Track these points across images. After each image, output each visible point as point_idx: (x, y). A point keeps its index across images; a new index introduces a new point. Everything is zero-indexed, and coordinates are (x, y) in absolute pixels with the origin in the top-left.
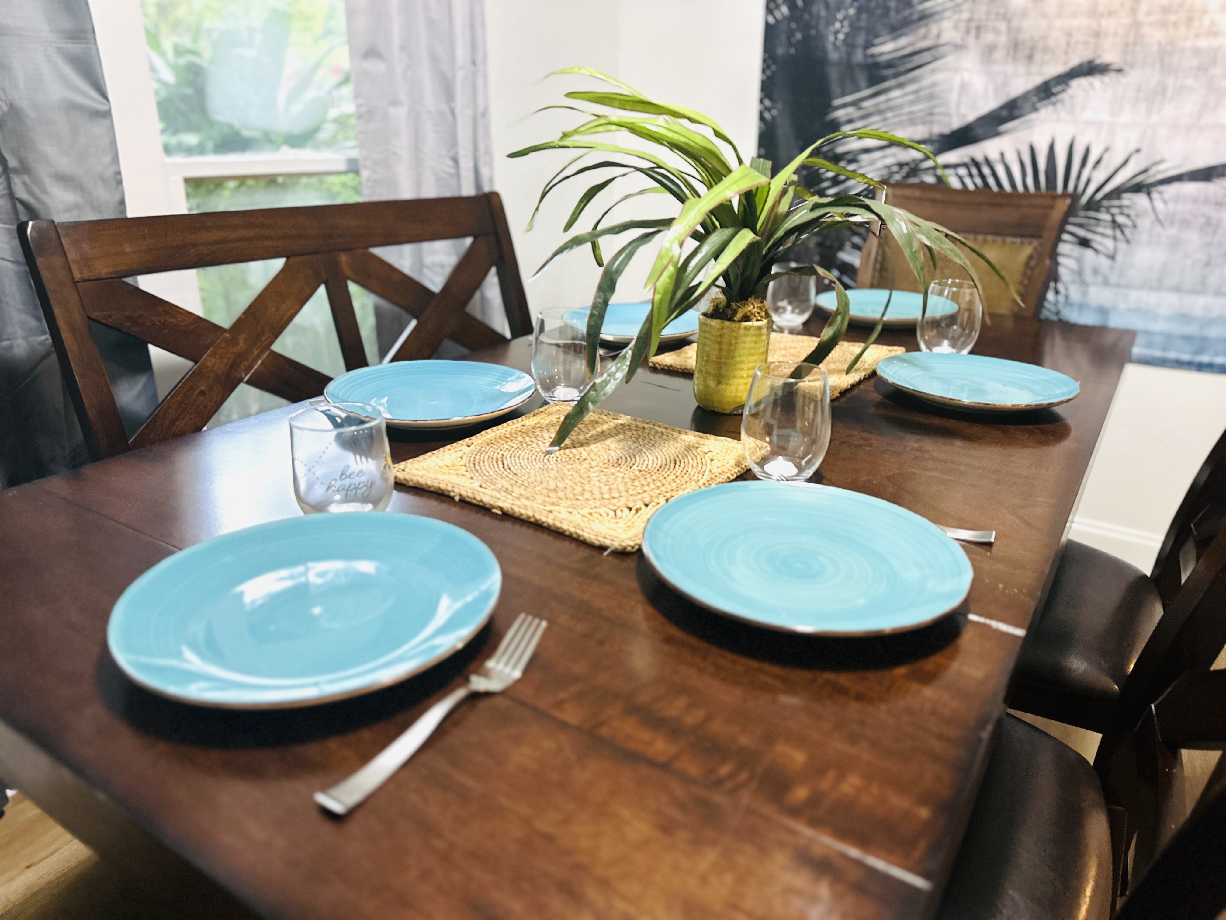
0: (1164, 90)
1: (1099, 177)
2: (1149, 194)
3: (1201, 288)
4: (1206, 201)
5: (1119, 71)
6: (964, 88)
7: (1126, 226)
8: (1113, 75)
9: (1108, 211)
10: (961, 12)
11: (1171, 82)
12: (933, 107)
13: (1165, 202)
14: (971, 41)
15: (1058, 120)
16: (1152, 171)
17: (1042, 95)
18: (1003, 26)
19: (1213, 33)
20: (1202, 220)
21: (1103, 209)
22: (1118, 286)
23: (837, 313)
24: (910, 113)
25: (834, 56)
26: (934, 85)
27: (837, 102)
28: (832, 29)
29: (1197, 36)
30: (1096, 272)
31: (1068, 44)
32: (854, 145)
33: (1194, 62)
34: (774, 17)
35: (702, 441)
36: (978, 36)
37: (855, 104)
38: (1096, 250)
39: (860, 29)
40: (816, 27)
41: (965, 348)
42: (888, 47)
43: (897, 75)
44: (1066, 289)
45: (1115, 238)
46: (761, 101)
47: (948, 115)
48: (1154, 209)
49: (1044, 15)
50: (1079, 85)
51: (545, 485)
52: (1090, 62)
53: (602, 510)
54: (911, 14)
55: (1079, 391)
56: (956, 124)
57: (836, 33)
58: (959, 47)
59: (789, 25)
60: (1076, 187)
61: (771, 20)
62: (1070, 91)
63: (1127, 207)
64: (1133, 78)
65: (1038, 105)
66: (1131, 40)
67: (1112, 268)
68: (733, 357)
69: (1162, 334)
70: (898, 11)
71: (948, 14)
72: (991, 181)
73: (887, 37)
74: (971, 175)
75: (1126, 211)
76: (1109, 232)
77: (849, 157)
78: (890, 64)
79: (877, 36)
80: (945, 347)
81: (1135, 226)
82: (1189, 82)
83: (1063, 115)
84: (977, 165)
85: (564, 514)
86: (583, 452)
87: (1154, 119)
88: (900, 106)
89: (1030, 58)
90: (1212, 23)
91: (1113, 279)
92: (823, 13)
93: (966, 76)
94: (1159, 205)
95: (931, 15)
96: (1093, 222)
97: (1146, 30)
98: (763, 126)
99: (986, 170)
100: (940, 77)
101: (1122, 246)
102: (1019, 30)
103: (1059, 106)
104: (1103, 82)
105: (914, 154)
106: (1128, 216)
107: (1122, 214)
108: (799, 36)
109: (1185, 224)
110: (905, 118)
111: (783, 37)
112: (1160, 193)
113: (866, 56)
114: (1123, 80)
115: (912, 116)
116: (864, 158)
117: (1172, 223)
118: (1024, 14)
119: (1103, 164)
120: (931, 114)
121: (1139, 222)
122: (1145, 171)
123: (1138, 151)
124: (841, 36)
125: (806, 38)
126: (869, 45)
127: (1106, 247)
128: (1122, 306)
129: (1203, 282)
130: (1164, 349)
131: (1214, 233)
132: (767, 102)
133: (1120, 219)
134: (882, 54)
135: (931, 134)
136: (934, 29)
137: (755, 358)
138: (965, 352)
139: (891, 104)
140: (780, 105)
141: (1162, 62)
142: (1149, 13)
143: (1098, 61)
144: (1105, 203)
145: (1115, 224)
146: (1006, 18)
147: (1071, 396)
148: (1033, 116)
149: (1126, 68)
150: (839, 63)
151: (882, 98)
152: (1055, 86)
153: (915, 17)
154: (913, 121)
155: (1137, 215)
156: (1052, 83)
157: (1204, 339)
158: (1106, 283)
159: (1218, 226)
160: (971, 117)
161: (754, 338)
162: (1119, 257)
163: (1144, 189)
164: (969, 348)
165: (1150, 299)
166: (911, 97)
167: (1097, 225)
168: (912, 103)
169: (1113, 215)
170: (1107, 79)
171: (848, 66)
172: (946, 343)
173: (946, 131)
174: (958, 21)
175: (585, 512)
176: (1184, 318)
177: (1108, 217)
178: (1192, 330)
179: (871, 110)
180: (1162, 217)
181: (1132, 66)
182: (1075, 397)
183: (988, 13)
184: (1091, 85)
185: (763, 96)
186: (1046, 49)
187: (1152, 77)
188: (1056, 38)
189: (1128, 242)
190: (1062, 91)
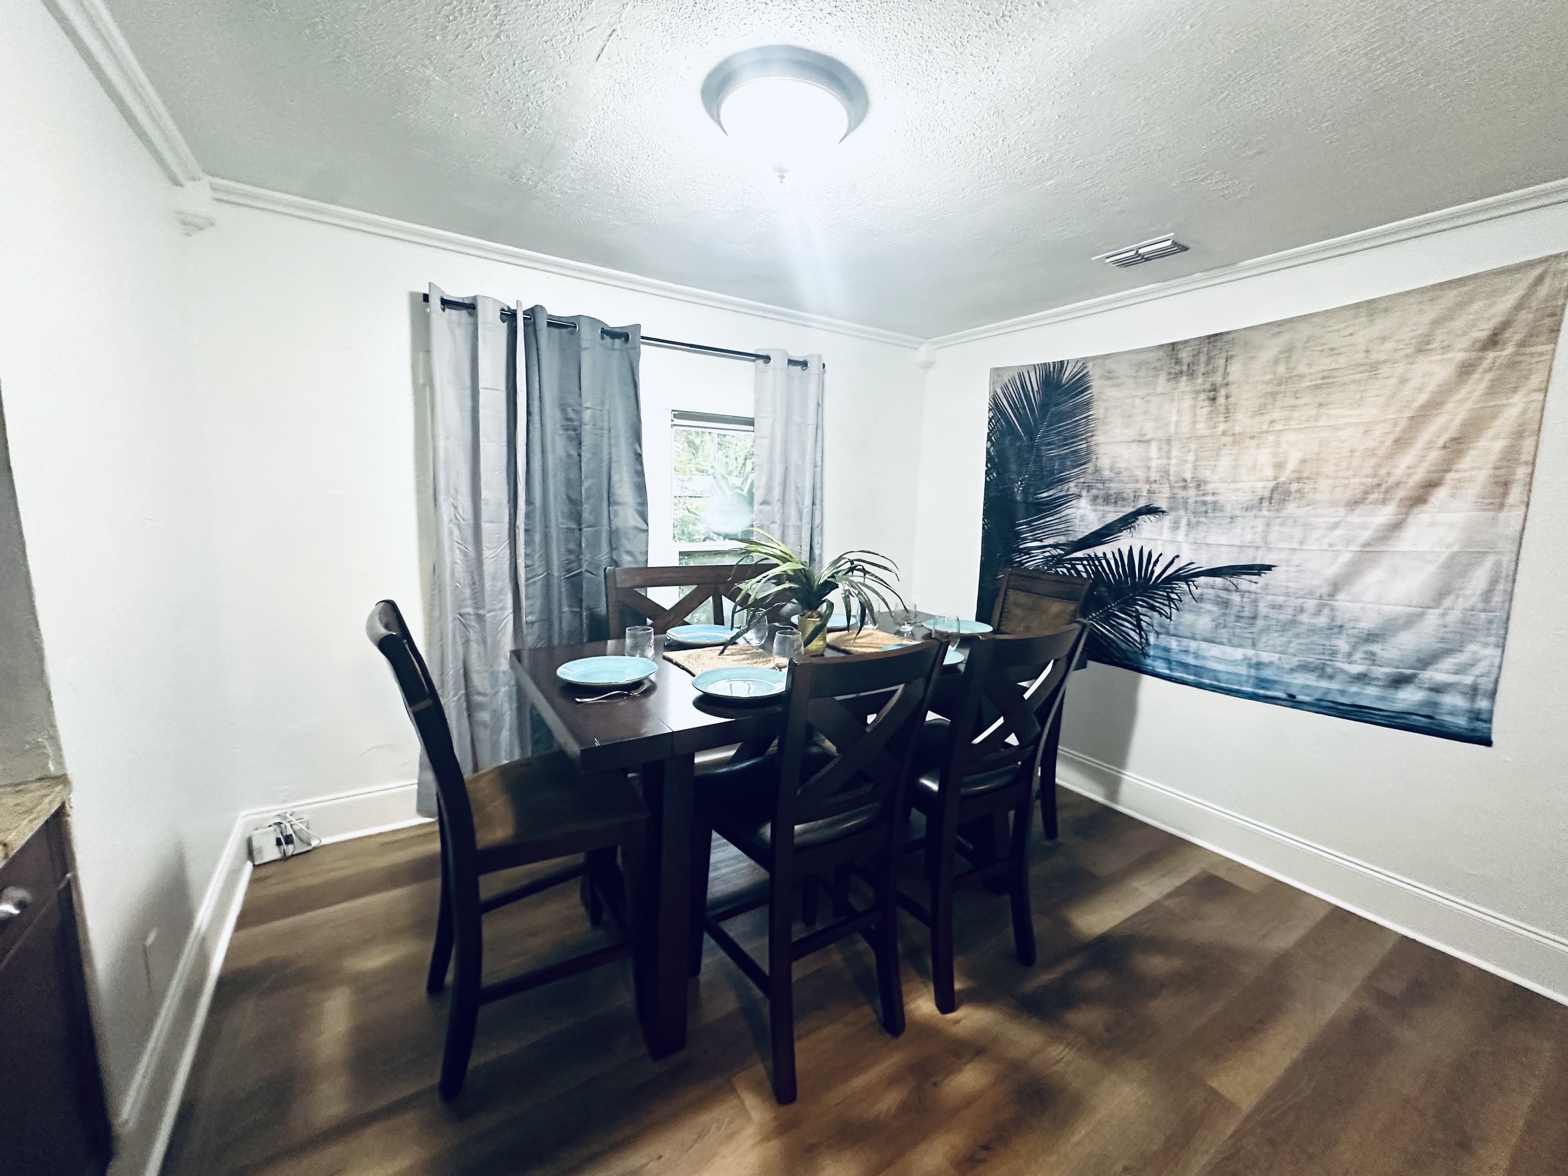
1: (1158, 570)
2: (1187, 581)
5: (1165, 512)
6: (1083, 518)
7: (1176, 600)
8: (1162, 514)
9: (1165, 591)
10: (1079, 478)
11: (1192, 519)
12: (1069, 527)
13: (1197, 587)
14: (1084, 493)
15: (1133, 537)
16: (1188, 568)
17: (1124, 523)
18: (1100, 486)
19: (1212, 493)
20: (1219, 599)
21: (1162, 590)
22: (1175, 635)
24: (1057, 529)
25: (1018, 499)
26: (1068, 515)
27: (1019, 522)
28: (1017, 485)
29: (1204, 495)
30: (1161, 626)
31: (1135, 497)
33: (1204, 509)
34: (990, 478)
36: (1088, 491)
37: (1027, 524)
38: (1161, 613)
39: (1030, 485)
40: (1010, 484)
42: (1046, 494)
44: (1146, 635)
45: (1170, 607)
47: (1076, 531)
48: (1191, 591)
49: (1121, 481)
50: (1143, 519)
52: (1148, 507)
54: (1055, 479)
56: (1080, 536)
57: (1019, 487)
58: (1079, 496)
59: (997, 482)
60: (1146, 573)
61: (988, 479)
62: (1138, 522)
63: (1175, 588)
64: (1172, 517)
65: (1122, 529)
67: (1171, 624)
70: (1049, 477)
71: (1073, 479)
72: (1100, 568)
73: (1044, 490)
74: (1089, 565)
75: (1175, 591)
76: (1167, 603)
77: (1025, 551)
78: (1047, 503)
79: (1041, 489)
81: (1181, 601)
82: (1203, 519)
83: (1135, 534)
84: (1093, 559)
88: (1052, 526)
89: (1116, 503)
90: (1211, 488)
91: (1171, 631)
92: (1012, 477)
93: (1083, 511)
94: (1193, 588)
95: (1065, 480)
96: (1157, 596)
98: (984, 532)
99: (1097, 562)
100: (1070, 511)
101: (1175, 611)
102: (1109, 488)
103: (1133, 529)
104: (1157, 518)
105: (1059, 551)
106: (1176, 594)
107: (1173, 592)
108: (1001, 488)
109: (1210, 601)
110: (1054, 532)
111: (994, 488)
112: (1193, 581)
113: (1034, 499)
114: (1166, 517)
115: (1058, 531)
116: (1033, 552)
117: (1201, 599)
118: (1111, 480)
119: (1160, 563)
120: (1067, 530)
121: (1183, 598)
122: (1184, 568)
123: (1179, 556)
124: (1021, 489)
125: (1005, 489)
126: (1035, 493)
127: (1166, 612)
131: (1227, 607)
132: (986, 521)
133: (1173, 596)
134: (1042, 498)
135: (1067, 541)
136: (1066, 487)
140: (993, 522)
142: (1176, 482)
143: (1153, 507)
144: (1163, 586)
145: (1170, 599)
146: (1102, 482)
148: (1120, 534)
149: (1168, 511)
150: (1020, 502)
152: (1130, 519)
153: (1057, 480)
154: (1058, 533)
155: (1181, 594)
156: (1129, 517)
158: (1167, 633)
159: (1228, 603)
160: (1088, 533)
162: (1174, 618)
163: (1185, 579)
166: (1056, 521)
167: (1160, 598)
168: (1058, 524)
169: (1168, 593)
170: (1159, 516)
171: (1025, 504)
173: (1075, 539)
174: (1078, 482)
177: (1165, 594)
179: (1036, 527)
180: (1195, 596)
181: (1171, 510)
183: (1093, 479)
184: (1150, 519)
185: (984, 519)
186: (1124, 499)
187: (1182, 516)
188: (1129, 493)
189: (1178, 609)
190: (1134, 522)
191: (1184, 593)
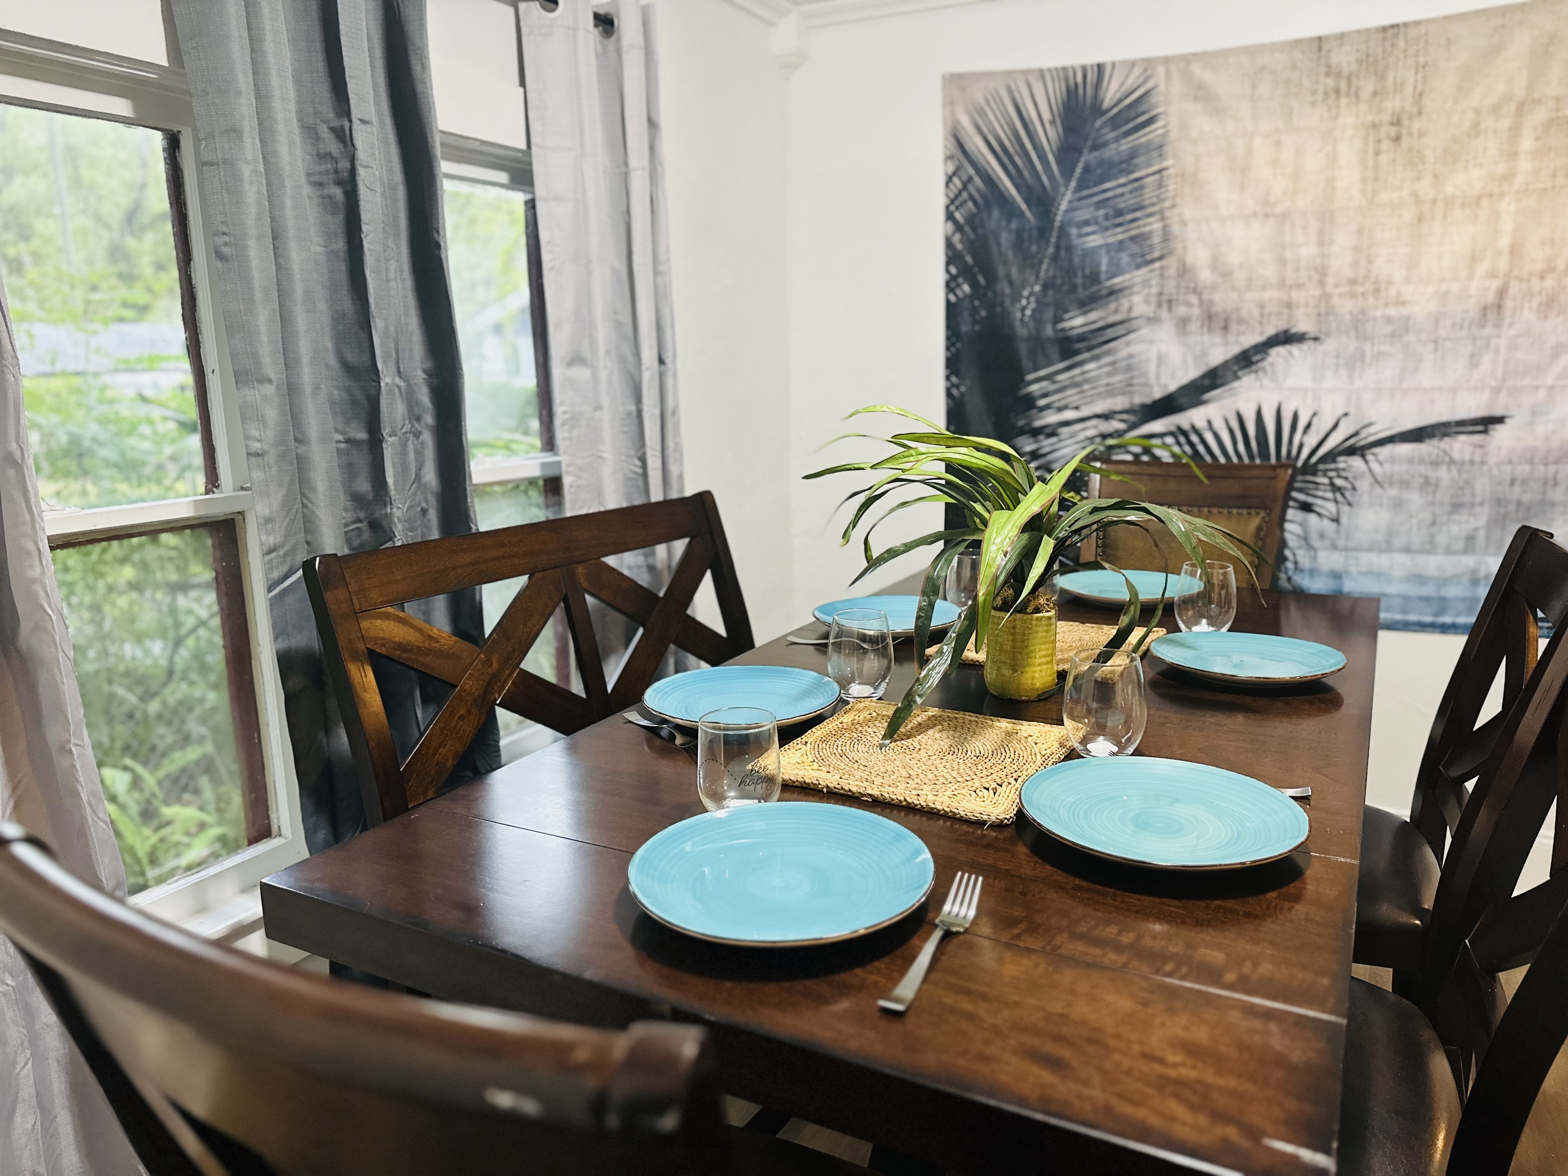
0: (1363, 357)
1: (1311, 441)
2: (1363, 456)
3: (1430, 548)
4: (1421, 461)
5: (1316, 339)
6: (1161, 359)
7: (1346, 489)
8: (1311, 343)
9: (1325, 475)
10: (1150, 287)
11: (1367, 348)
12: (1132, 378)
13: (1381, 464)
14: (1164, 313)
15: (1262, 387)
16: (1364, 434)
17: (1243, 364)
18: (1194, 299)
19: (1401, 302)
20: (1420, 480)
21: (1320, 473)
22: (1346, 549)
23: (1130, 602)
24: (1107, 385)
25: (1022, 332)
26: (1130, 356)
27: (1030, 377)
28: (1018, 306)
29: (1386, 305)
30: (1322, 536)
31: (1262, 315)
32: (1051, 418)
33: (1388, 329)
34: (956, 295)
35: (1018, 727)
36: (1170, 309)
37: (1049, 377)
38: (1319, 514)
39: (1048, 304)
40: (1002, 304)
41: (1223, 626)
42: (1079, 321)
43: (1090, 349)
44: (1294, 555)
45: (1336, 501)
46: (948, 378)
47: (1148, 385)
48: (1370, 470)
49: (1233, 288)
50: (1277, 353)
51: (897, 774)
52: (1286, 332)
53: (964, 791)
54: (1100, 290)
55: (1346, 661)
56: (1157, 394)
57: (1023, 309)
58: (1154, 320)
59: (972, 302)
60: (1289, 452)
61: (952, 298)
62: (1270, 360)
63: (1344, 470)
64: (1330, 345)
65: (1240, 373)
66: (1323, 310)
67: (1337, 531)
68: (1027, 646)
69: (1398, 596)
70: (1085, 287)
71: (1137, 289)
72: (1201, 448)
73: (1077, 312)
74: (1179, 443)
75: (1343, 474)
76: (1330, 495)
77: (1048, 431)
78: (1082, 338)
79: (1066, 311)
80: (1203, 626)
81: (1354, 489)
82: (1386, 348)
83: (1266, 381)
84: (1185, 433)
85: (931, 798)
86: (914, 742)
87: (1357, 384)
88: (1097, 378)
89: (1226, 328)
90: (1399, 294)
91: (1341, 543)
92: (1008, 291)
93: (1163, 348)
94: (1375, 466)
95: (1121, 290)
96: (1311, 486)
97: (1336, 301)
98: (951, 402)
99: (1194, 438)
100: (1135, 349)
101: (1345, 509)
102: (1211, 303)
103: (1260, 374)
104: (1301, 350)
105: (1116, 425)
106: (1346, 478)
107: (1339, 476)
108: (983, 313)
109: (1405, 484)
110: (1103, 389)
111: (966, 314)
112: (1374, 455)
113: (1056, 331)
114: (1320, 348)
115: (1110, 387)
116: (1064, 431)
117: (1391, 484)
118: (1214, 288)
119: (1314, 427)
120: (1131, 385)
121: (1358, 484)
122: (1356, 434)
123: (1346, 415)
124: (1028, 312)
125: (991, 316)
126: (1057, 320)
127: (1328, 510)
128: (1354, 570)
129: (1432, 541)
130: (1404, 612)
131: (1435, 491)
132: (954, 379)
133: (1339, 482)
134: (1072, 328)
135: (1132, 404)
136: (1125, 304)
137: (1047, 646)
138: (1224, 630)
139: (1087, 376)
140: (968, 382)
141: (1356, 330)
142: (1336, 285)
143: (1294, 331)
144: (1321, 467)
145: (1335, 488)
146: (1196, 291)
147: (1340, 666)
148: (1236, 384)
149: (1322, 336)
150: (1028, 339)
151: (1077, 371)
152: (1255, 354)
153: (1104, 292)
154: (1111, 392)
155: (1355, 478)
156: (1251, 352)
157: (1443, 599)
158: (1334, 547)
159: (1437, 485)
160: (1173, 386)
161: (1045, 628)
162: (1344, 520)
163: (1359, 452)
164: (1228, 626)
165: (1382, 561)
166: (1107, 369)
167: (1317, 489)
168: (1109, 375)
169: (1331, 478)
170: (1305, 346)
171: (1037, 342)
172: (1204, 621)
173: (1148, 400)
174: (1148, 295)
175: (949, 793)
176: (1419, 578)
177: (1326, 481)
178: (1429, 590)
179: (1066, 383)
180: (1380, 479)
181: (1328, 334)
182: (1344, 667)
183: (1178, 287)
184: (1290, 353)
185: (949, 372)
186: (1241, 321)
187: (1351, 344)
188: (1249, 309)
189: (1350, 504)
190: (1262, 360)
191: (1362, 476)
